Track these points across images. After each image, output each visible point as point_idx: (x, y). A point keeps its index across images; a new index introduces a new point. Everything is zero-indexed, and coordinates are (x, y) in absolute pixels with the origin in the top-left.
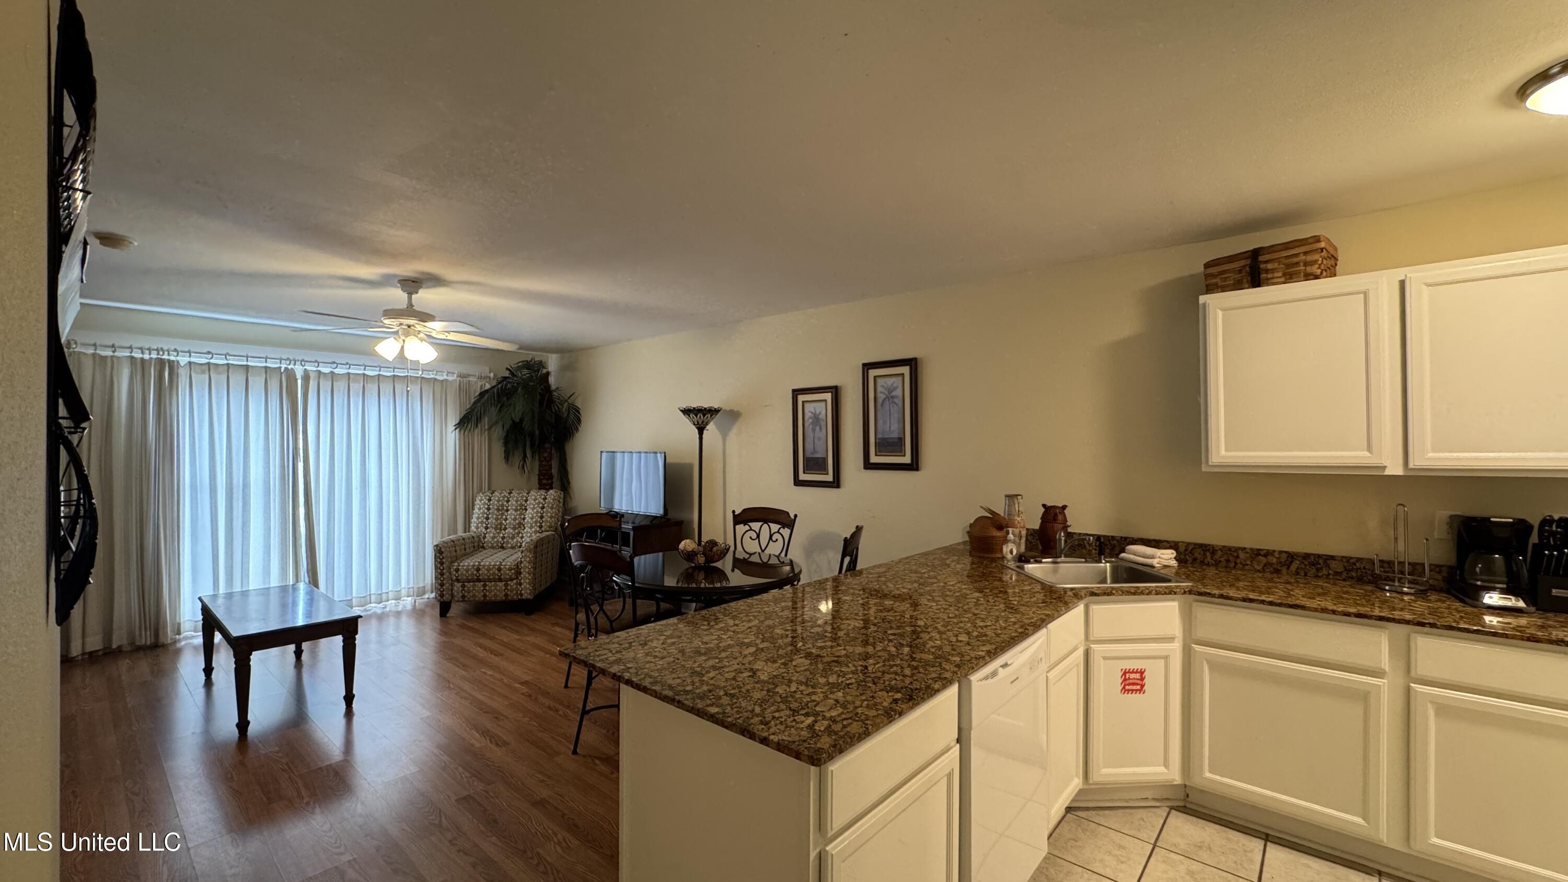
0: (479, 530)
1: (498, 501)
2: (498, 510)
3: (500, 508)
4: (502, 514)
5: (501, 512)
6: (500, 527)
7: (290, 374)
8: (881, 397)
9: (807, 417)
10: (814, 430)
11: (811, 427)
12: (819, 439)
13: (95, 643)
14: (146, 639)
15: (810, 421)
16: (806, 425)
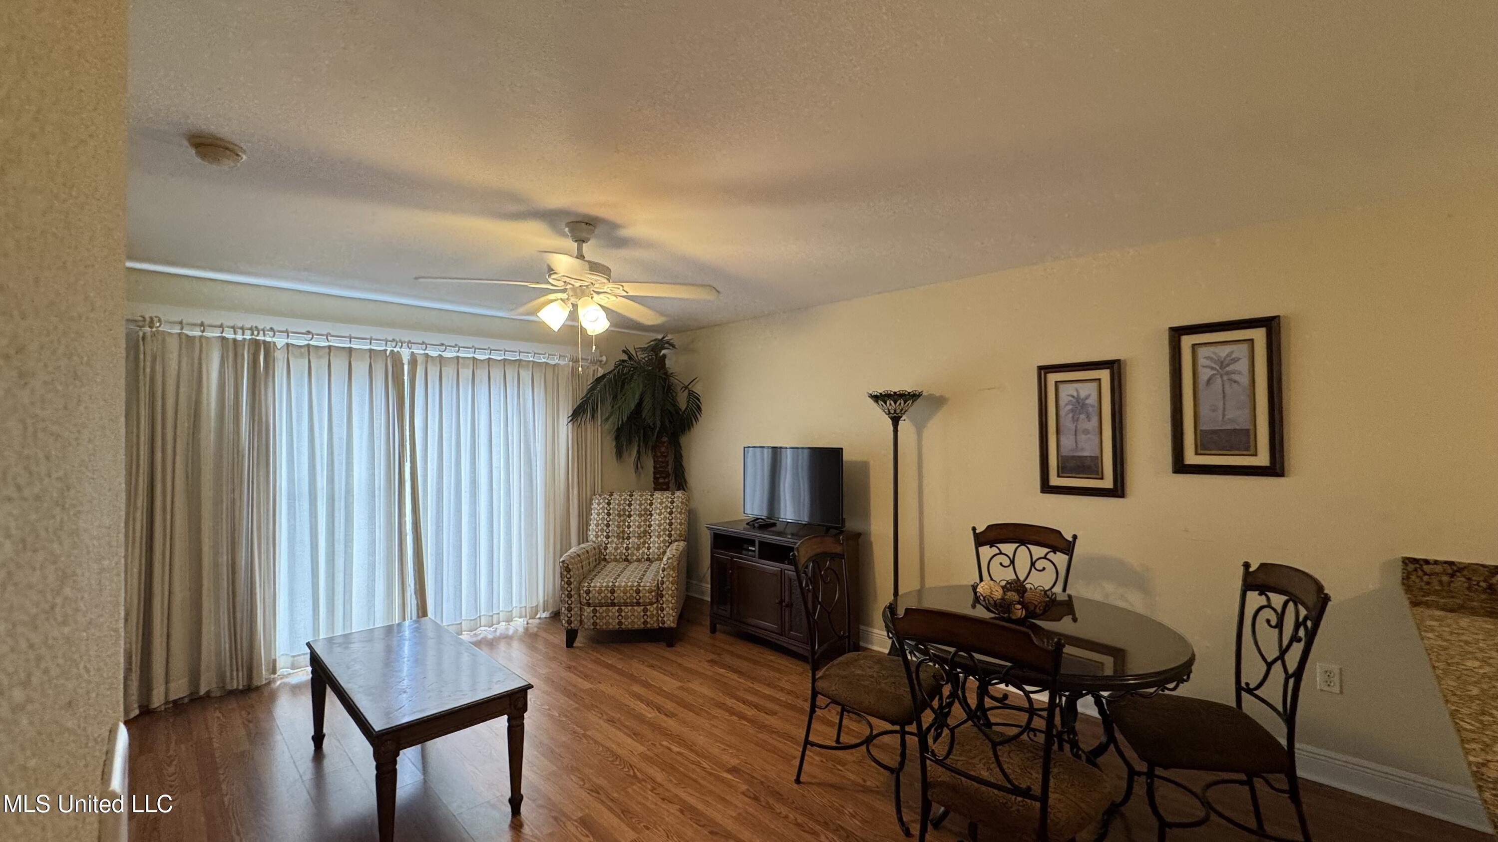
0: (599, 539)
1: (619, 505)
2: (619, 515)
3: (622, 513)
4: (624, 521)
5: (622, 518)
6: (623, 536)
7: (396, 358)
8: (1205, 374)
9: (1062, 403)
10: (1075, 420)
11: (1070, 415)
12: (1086, 432)
13: (179, 689)
14: (237, 683)
15: (1070, 407)
16: (1062, 413)
